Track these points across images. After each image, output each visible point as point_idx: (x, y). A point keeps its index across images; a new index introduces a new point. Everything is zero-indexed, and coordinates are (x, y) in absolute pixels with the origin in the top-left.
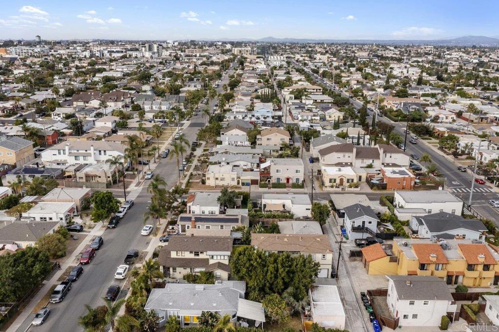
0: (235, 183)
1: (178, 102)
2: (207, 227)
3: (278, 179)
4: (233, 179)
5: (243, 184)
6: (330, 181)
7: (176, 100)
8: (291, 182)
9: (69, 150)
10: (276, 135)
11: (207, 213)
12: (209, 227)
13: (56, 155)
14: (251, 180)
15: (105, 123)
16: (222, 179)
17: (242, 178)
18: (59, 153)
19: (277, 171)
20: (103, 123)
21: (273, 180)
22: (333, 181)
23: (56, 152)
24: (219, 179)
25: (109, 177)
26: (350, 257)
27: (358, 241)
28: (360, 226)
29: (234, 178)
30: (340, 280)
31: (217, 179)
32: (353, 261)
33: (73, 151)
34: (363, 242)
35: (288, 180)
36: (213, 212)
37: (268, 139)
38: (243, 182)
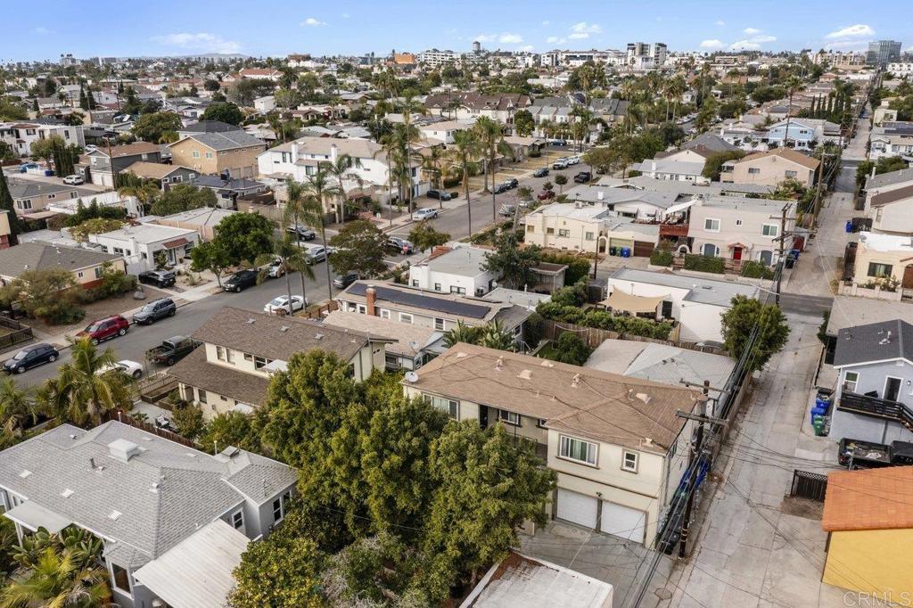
0: (591, 247)
1: (615, 113)
2: (404, 317)
3: (710, 247)
4: (589, 236)
5: (613, 252)
6: (873, 269)
7: (611, 108)
8: (745, 257)
9: (299, 153)
10: (774, 160)
11: (445, 289)
12: (409, 318)
13: (278, 162)
14: (636, 243)
15: (436, 133)
16: (564, 234)
17: (611, 234)
18: (284, 160)
19: (709, 225)
20: (433, 132)
21: (697, 250)
22: (881, 270)
23: (279, 157)
24: (556, 232)
25: (333, 206)
26: (792, 495)
27: (852, 446)
28: (874, 394)
29: (591, 234)
30: (688, 568)
31: (550, 231)
32: (793, 513)
33: (304, 157)
34: (873, 456)
35: (737, 251)
36: (461, 291)
37: (751, 170)
38: (613, 245)
